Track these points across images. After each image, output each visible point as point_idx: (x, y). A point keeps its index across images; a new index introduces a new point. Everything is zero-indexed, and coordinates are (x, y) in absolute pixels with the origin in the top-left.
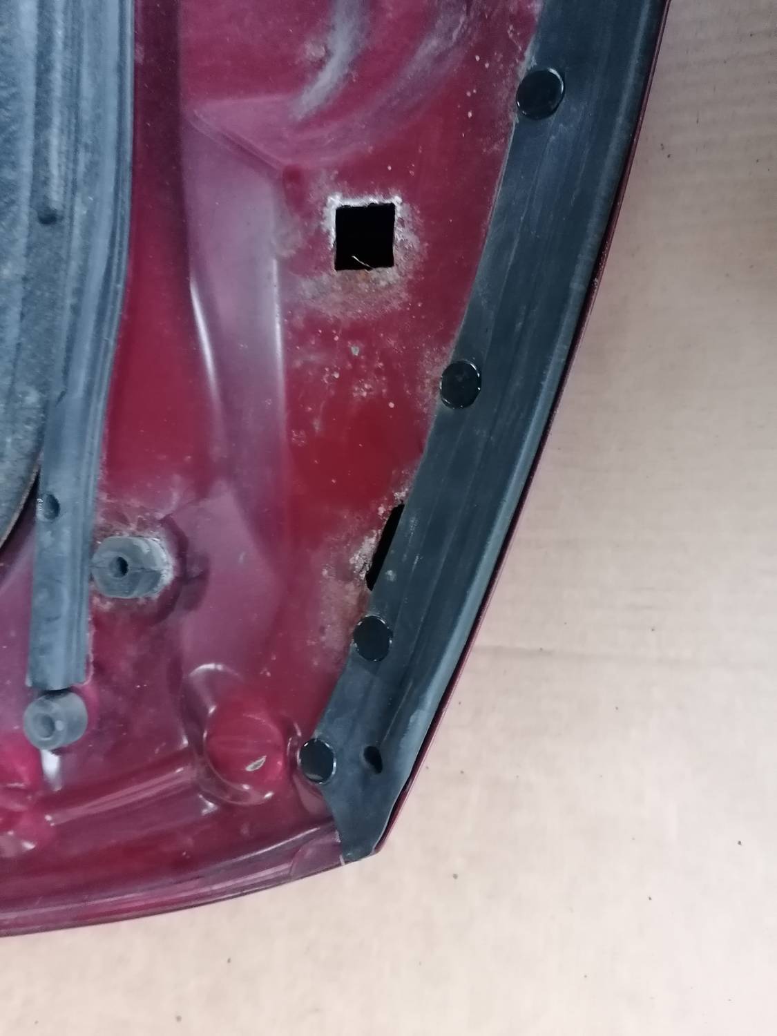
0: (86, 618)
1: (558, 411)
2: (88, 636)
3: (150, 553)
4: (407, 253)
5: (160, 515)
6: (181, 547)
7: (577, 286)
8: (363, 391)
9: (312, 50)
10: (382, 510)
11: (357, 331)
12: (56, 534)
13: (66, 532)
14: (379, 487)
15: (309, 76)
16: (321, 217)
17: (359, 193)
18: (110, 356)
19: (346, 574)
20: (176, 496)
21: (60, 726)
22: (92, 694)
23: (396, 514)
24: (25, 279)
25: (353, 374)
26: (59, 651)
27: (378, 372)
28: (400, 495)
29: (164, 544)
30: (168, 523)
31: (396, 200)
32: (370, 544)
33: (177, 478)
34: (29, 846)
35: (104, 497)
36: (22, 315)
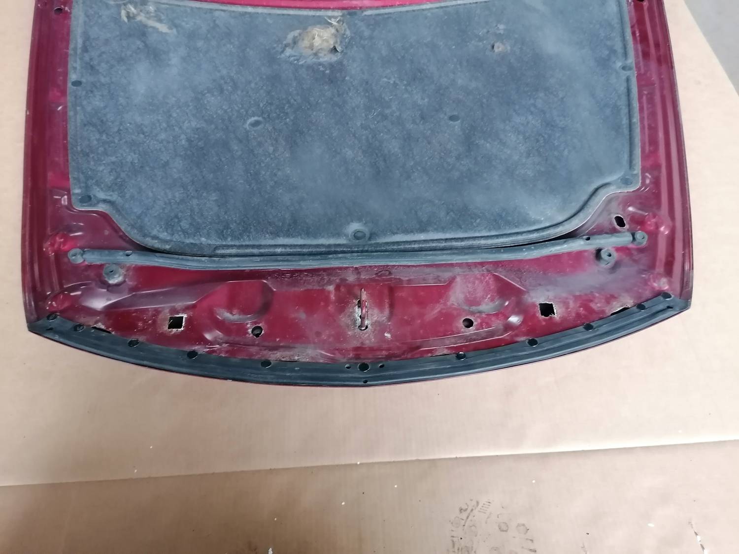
0: (103, 263)
1: (121, 362)
2: (98, 263)
3: (114, 278)
4: (170, 332)
5: (127, 280)
6: (118, 285)
7: (145, 363)
8: (140, 324)
9: (235, 311)
10: (110, 329)
11: (154, 322)
12: (122, 256)
13: (122, 258)
14: (116, 328)
15: (230, 311)
16: (182, 313)
17: (186, 321)
18: (170, 267)
19: (96, 322)
20: (131, 283)
21: (74, 257)
22: (84, 264)
23: (109, 332)
24: (201, 244)
25: (145, 322)
26: (93, 257)
27: (144, 327)
28: (113, 333)
29: (120, 281)
30: (124, 281)
31: (182, 329)
32: (103, 327)
33: (135, 283)
34: (44, 249)
35: (134, 266)
36: (192, 243)
